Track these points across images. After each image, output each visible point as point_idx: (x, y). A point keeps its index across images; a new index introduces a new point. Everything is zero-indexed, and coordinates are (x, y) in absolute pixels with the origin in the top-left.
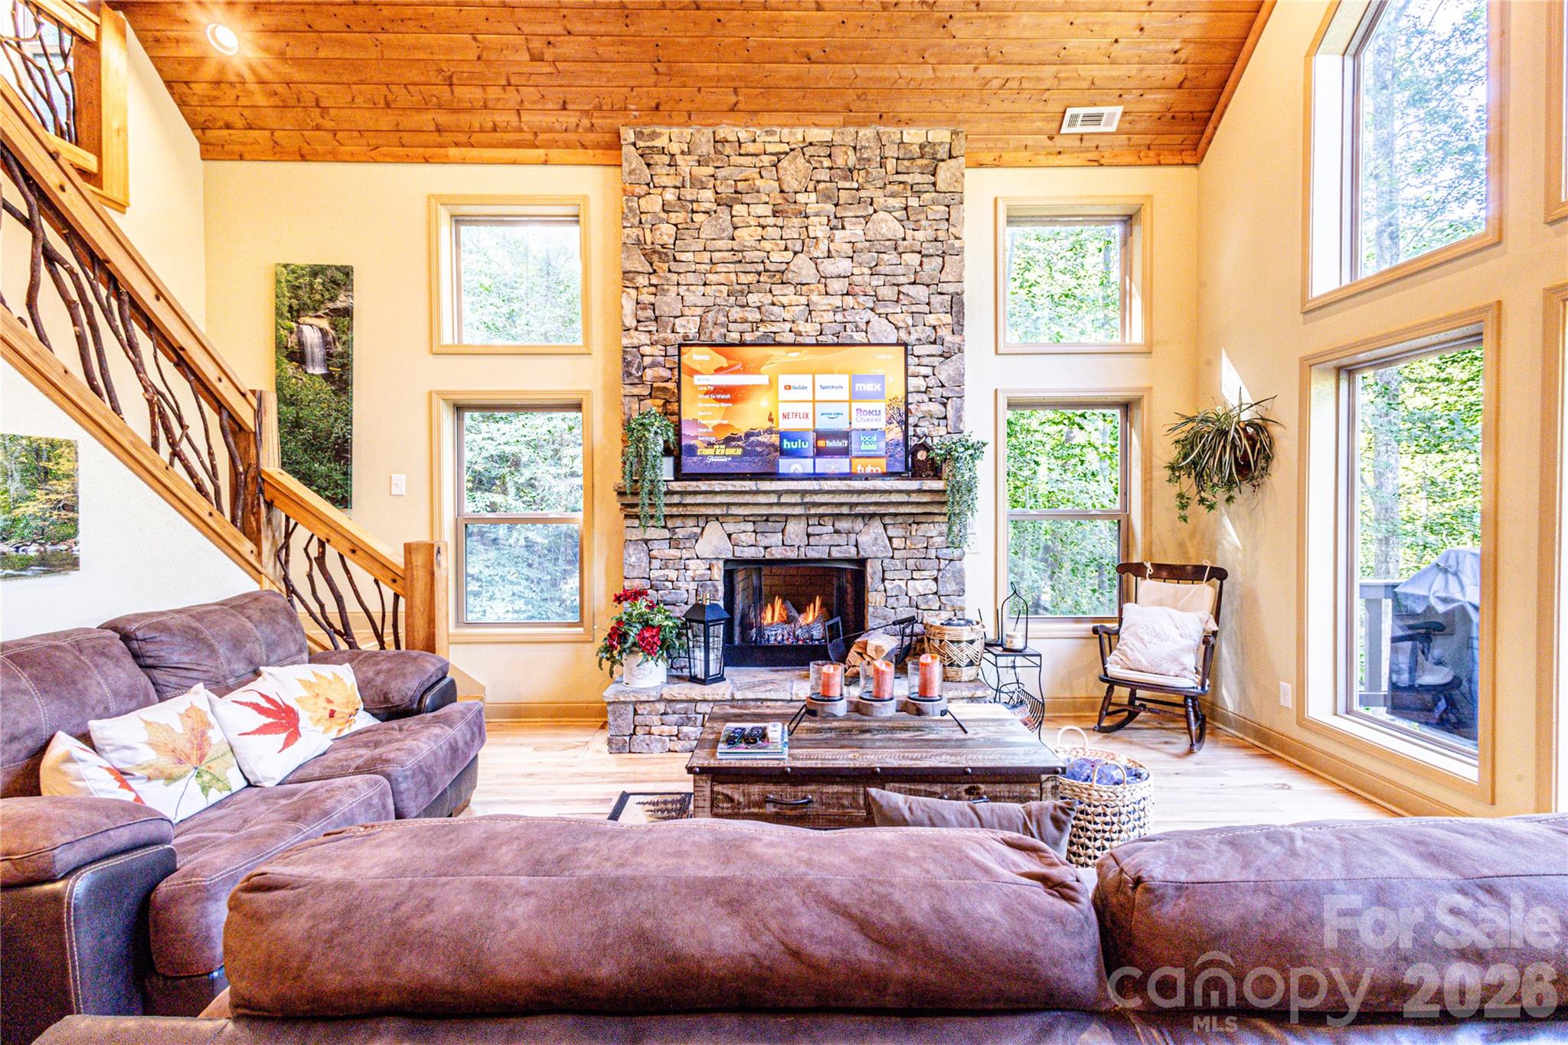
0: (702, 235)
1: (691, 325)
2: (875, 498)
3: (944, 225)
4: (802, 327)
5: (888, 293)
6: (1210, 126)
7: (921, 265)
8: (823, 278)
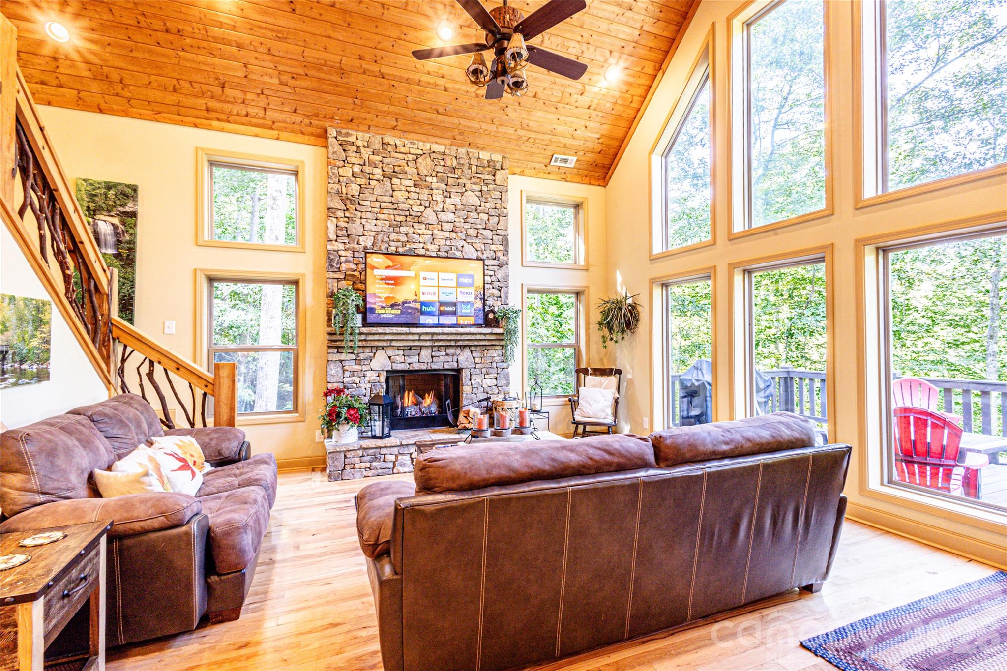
0: (375, 193)
1: (369, 242)
2: (469, 337)
3: (499, 202)
4: (429, 246)
5: (473, 232)
6: (610, 171)
7: (488, 220)
8: (440, 222)
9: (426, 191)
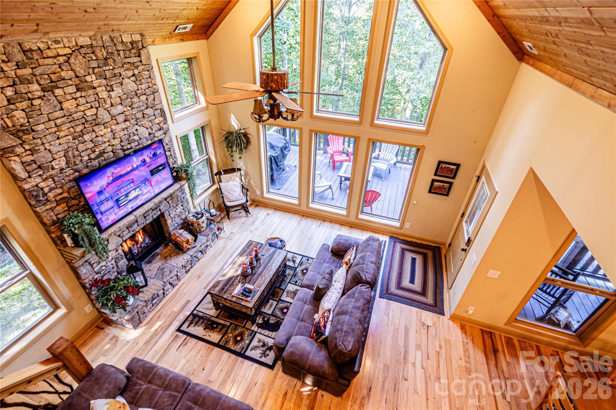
3: (149, 80)
4: (113, 142)
5: (140, 115)
7: (147, 99)
8: (113, 117)
9: (91, 92)
